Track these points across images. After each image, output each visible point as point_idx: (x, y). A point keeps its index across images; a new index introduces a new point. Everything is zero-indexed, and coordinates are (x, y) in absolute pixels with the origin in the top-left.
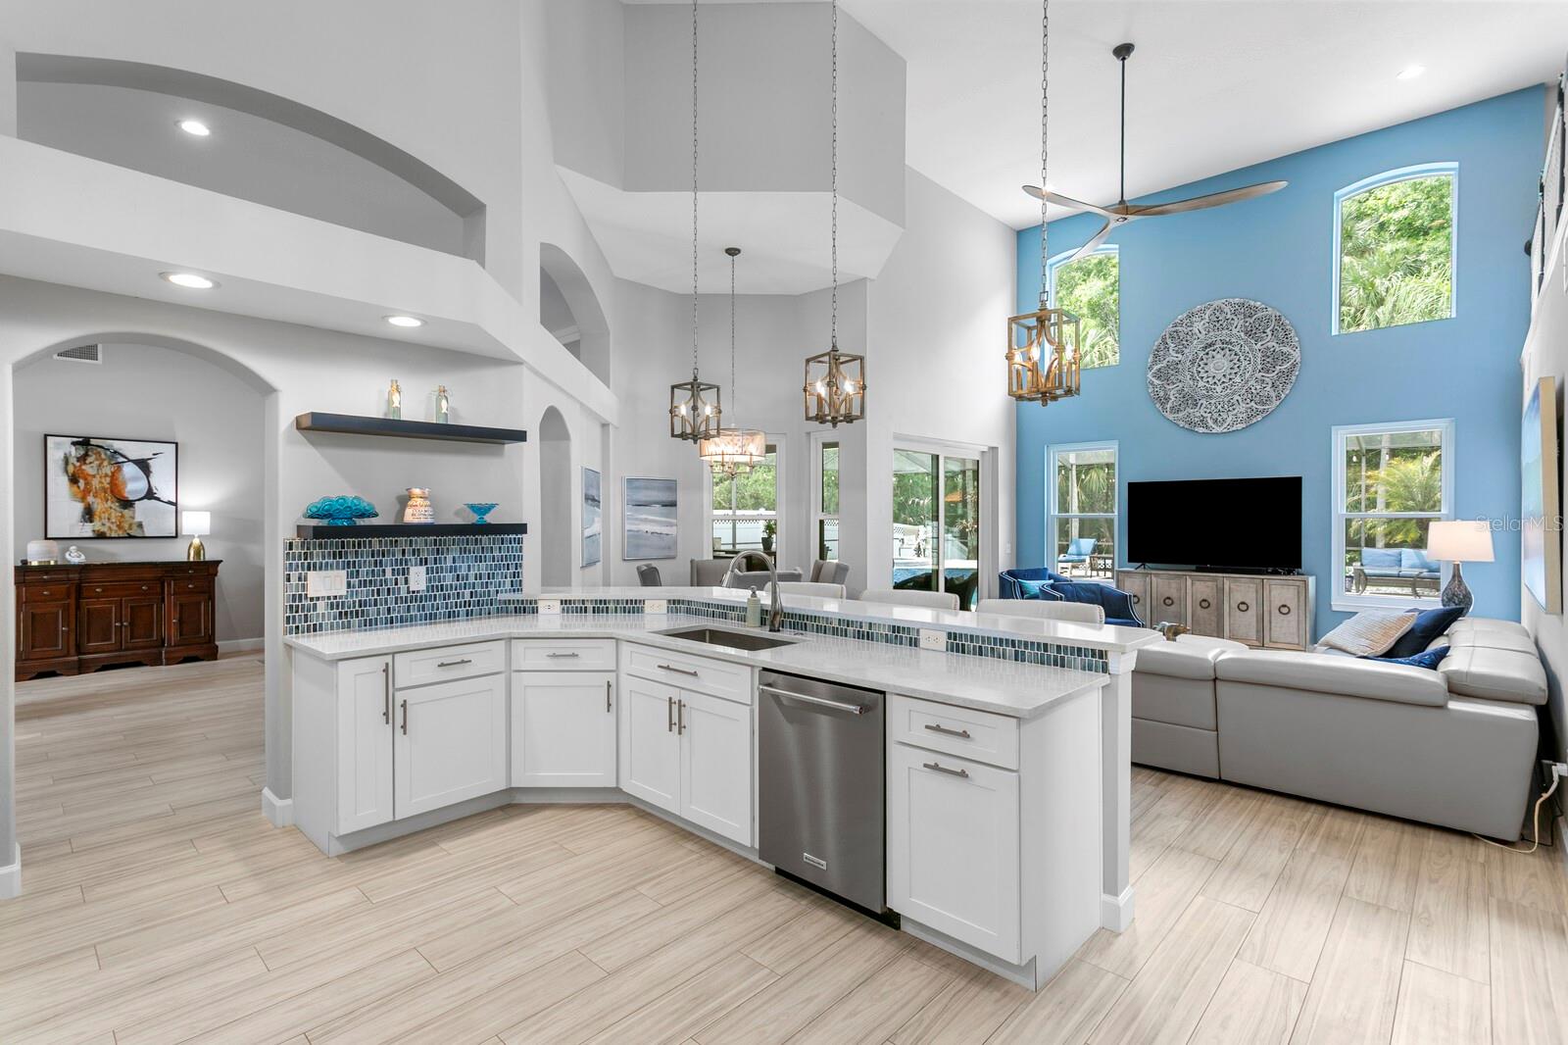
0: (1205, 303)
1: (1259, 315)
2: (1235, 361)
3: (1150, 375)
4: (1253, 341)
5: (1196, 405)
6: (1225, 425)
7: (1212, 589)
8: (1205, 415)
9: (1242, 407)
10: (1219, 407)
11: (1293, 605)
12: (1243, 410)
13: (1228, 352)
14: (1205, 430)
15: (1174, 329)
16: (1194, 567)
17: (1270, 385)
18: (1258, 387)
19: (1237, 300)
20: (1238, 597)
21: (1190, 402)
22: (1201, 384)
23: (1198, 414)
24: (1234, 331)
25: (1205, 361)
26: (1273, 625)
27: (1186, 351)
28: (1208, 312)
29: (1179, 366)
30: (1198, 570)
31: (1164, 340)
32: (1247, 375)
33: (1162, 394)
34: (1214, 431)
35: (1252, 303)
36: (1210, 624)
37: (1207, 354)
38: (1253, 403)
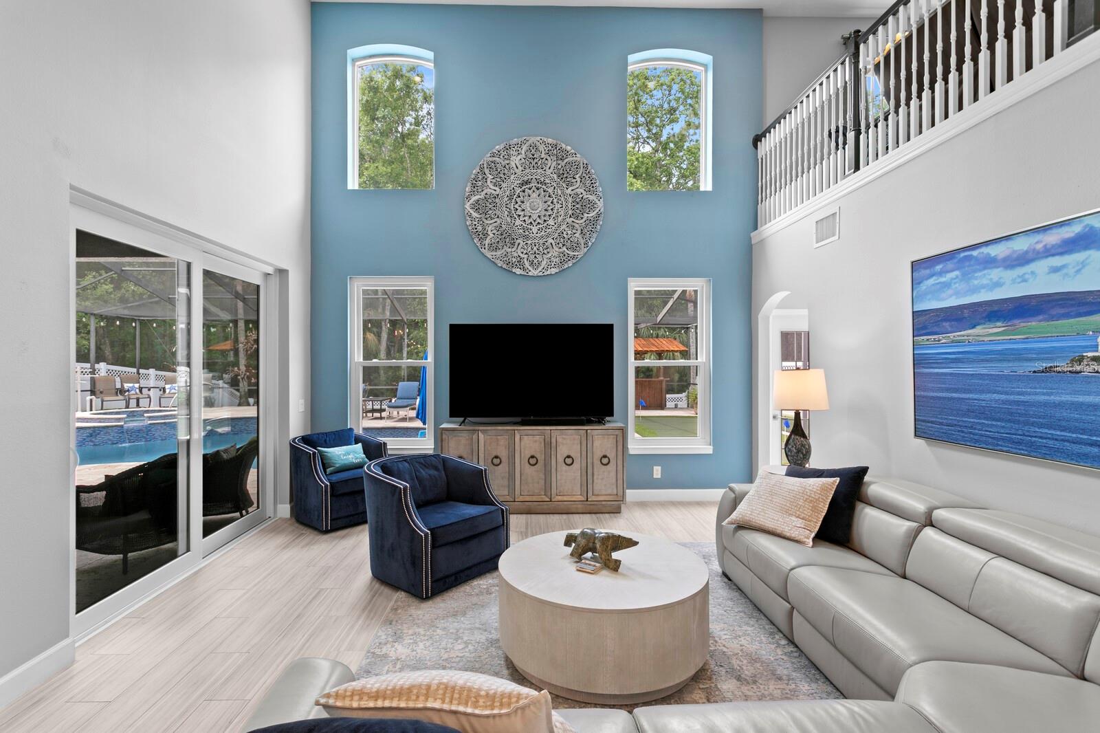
0: (522, 137)
1: (570, 159)
2: (549, 203)
3: (467, 206)
4: (565, 186)
5: (513, 244)
6: (540, 269)
7: (541, 443)
8: (522, 255)
9: (555, 252)
10: (535, 249)
11: (612, 455)
12: (556, 254)
13: (543, 193)
14: (523, 273)
15: (491, 159)
16: (518, 419)
17: (579, 232)
18: (569, 232)
19: (550, 141)
20: (563, 451)
21: (507, 240)
22: (518, 222)
23: (515, 255)
24: (549, 172)
25: (522, 198)
26: (595, 477)
27: (504, 185)
28: (525, 148)
29: (497, 200)
30: (524, 423)
31: (482, 168)
32: (560, 219)
33: (480, 228)
34: (530, 274)
35: (564, 146)
36: (538, 483)
37: (524, 191)
38: (564, 249)
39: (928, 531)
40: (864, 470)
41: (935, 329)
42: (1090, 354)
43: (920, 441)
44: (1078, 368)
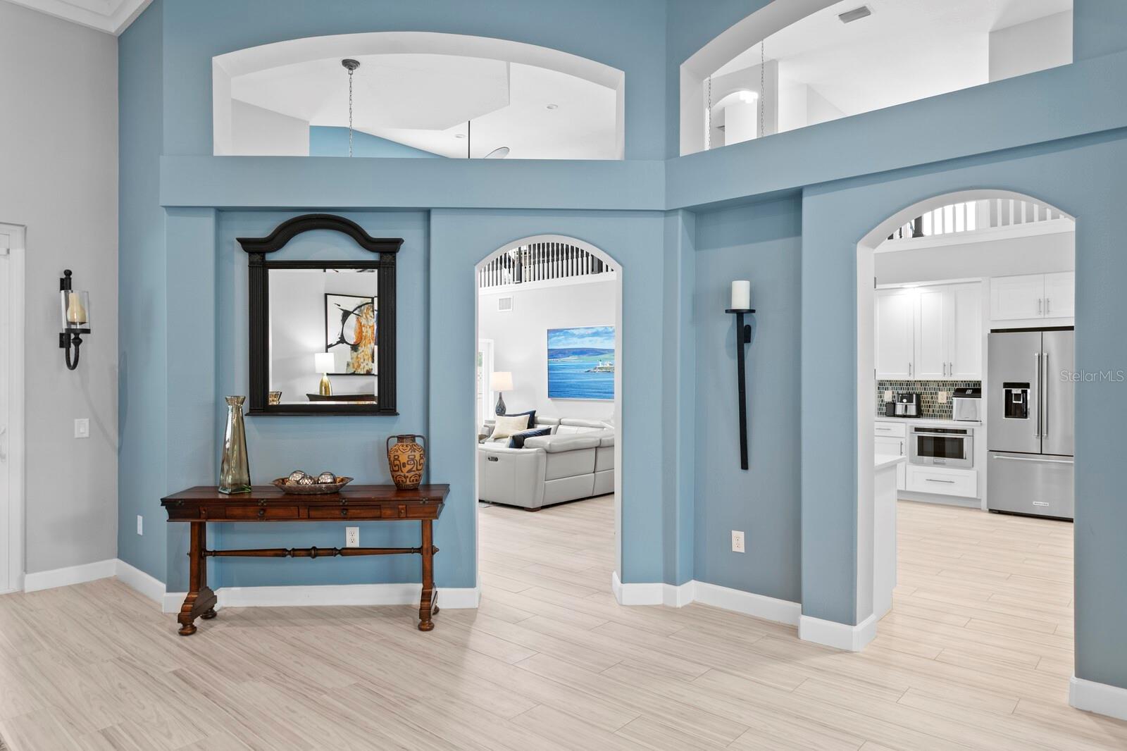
39: (560, 426)
40: (535, 412)
43: (550, 399)
44: (595, 371)
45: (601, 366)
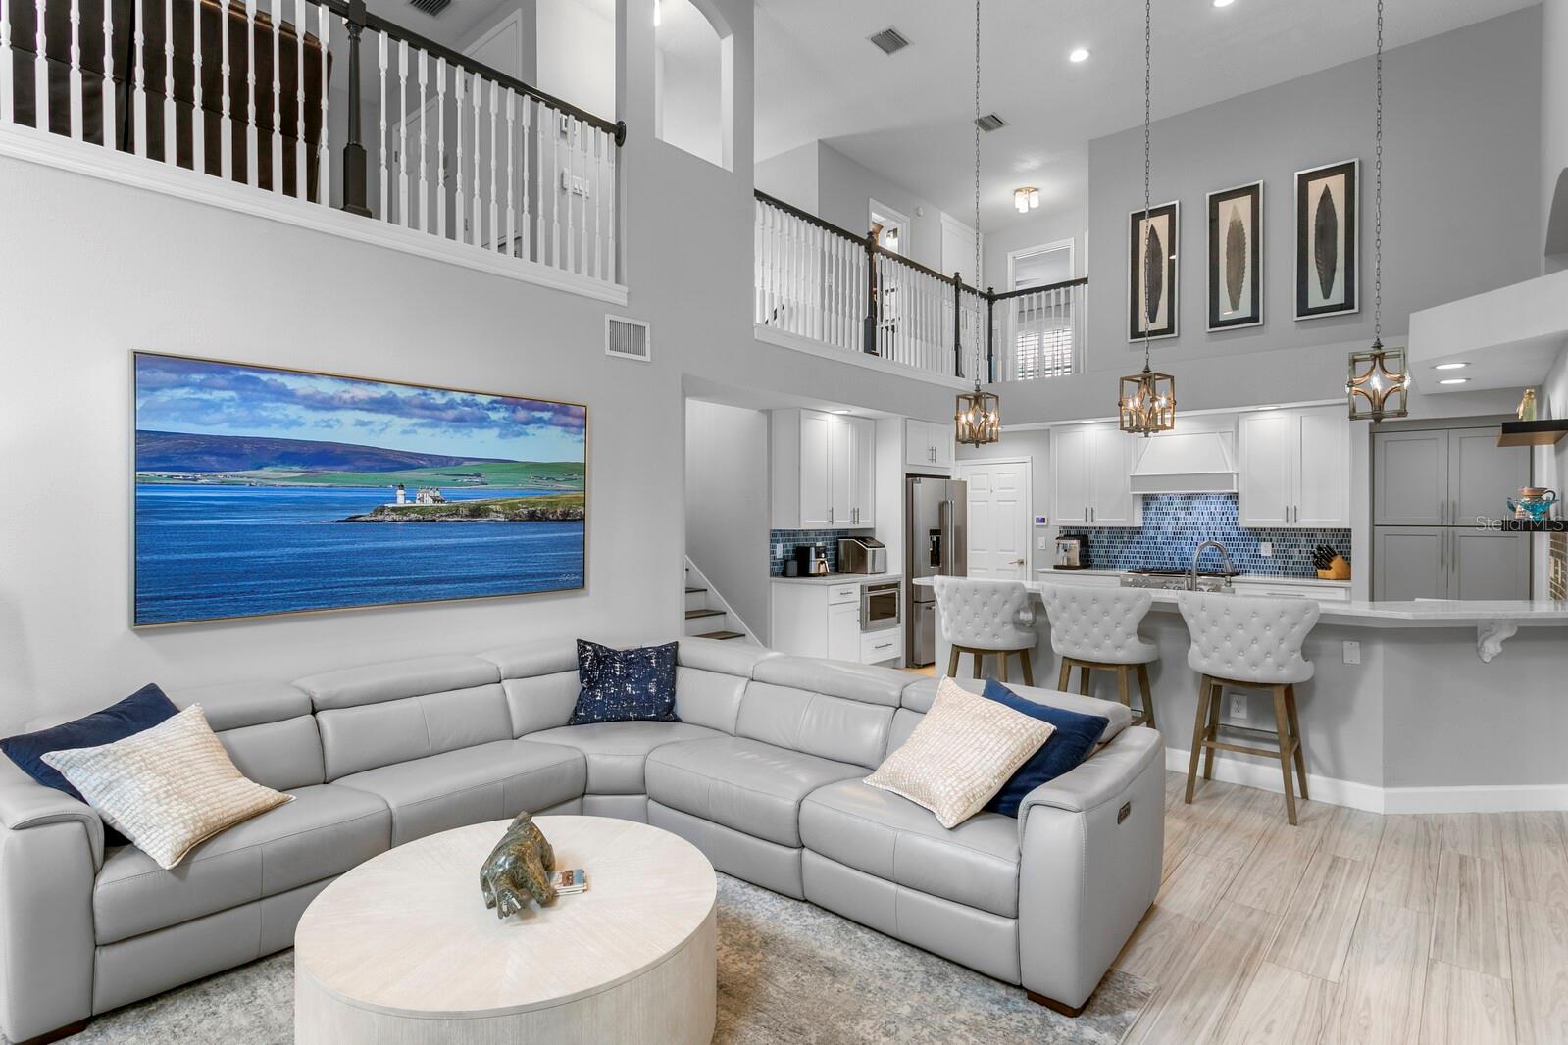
41: (186, 463)
42: (390, 505)
44: (380, 517)
45: (401, 501)
